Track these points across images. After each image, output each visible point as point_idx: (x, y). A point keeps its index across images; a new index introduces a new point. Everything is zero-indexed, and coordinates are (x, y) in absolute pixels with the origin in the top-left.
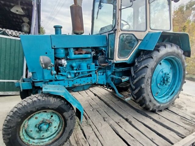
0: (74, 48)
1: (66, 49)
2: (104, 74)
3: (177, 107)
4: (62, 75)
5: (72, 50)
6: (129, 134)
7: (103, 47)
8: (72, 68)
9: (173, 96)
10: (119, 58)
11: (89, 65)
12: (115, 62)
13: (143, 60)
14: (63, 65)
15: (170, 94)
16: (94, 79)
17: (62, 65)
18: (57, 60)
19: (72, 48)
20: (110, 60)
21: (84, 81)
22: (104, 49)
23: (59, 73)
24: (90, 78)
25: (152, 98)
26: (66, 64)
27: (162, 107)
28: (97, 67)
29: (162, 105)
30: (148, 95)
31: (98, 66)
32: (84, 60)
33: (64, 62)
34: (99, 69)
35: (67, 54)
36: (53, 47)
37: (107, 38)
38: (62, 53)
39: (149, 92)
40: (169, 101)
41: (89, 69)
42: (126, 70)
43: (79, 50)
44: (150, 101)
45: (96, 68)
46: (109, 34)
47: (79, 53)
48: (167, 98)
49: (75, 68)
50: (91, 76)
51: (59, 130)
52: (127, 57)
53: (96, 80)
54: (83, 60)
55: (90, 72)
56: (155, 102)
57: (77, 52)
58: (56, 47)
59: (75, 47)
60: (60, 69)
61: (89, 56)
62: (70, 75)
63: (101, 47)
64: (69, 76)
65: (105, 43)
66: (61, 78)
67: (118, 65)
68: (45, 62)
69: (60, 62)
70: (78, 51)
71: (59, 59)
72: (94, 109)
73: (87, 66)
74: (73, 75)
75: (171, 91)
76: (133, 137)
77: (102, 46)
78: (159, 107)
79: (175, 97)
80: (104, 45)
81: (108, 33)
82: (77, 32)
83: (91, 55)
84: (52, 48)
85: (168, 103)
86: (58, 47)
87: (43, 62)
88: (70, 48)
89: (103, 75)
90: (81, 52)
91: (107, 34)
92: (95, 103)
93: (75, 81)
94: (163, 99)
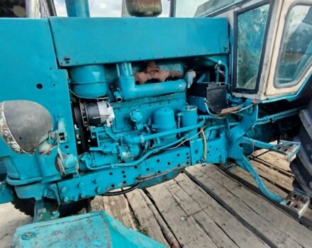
0: (134, 64)
1: (110, 67)
2: (222, 135)
4: (101, 153)
5: (128, 70)
7: (220, 55)
8: (131, 124)
10: (275, 87)
11: (180, 114)
12: (263, 99)
14: (102, 121)
16: (196, 152)
17: (98, 122)
18: (82, 106)
19: (128, 62)
20: (239, 95)
21: (169, 163)
22: (220, 62)
23: (91, 149)
26: (113, 116)
28: (204, 117)
32: (164, 98)
33: (105, 111)
34: (209, 122)
35: (114, 85)
36: (64, 64)
37: (229, 26)
38: (95, 81)
41: (181, 126)
43: (149, 69)
45: (200, 120)
46: (237, 14)
47: (150, 78)
49: (140, 127)
50: (187, 144)
52: (297, 84)
54: (161, 98)
55: (183, 134)
57: (143, 76)
58: (71, 63)
59: (136, 58)
60: (95, 134)
61: (181, 85)
62: (129, 150)
63: (211, 55)
64: (124, 154)
65: (225, 43)
66: (100, 161)
67: (267, 108)
68: (19, 129)
69: (91, 111)
70: (146, 72)
71: (92, 102)
72: (188, 216)
73: (176, 118)
74: (136, 150)
77: (218, 52)
80: (223, 51)
81: (237, 9)
82: (142, 7)
83: (187, 82)
84: (60, 67)
86: (80, 63)
87: (8, 132)
88: (120, 64)
89: (218, 136)
90: (156, 76)
91: (230, 15)
92: (187, 197)
93: (143, 167)
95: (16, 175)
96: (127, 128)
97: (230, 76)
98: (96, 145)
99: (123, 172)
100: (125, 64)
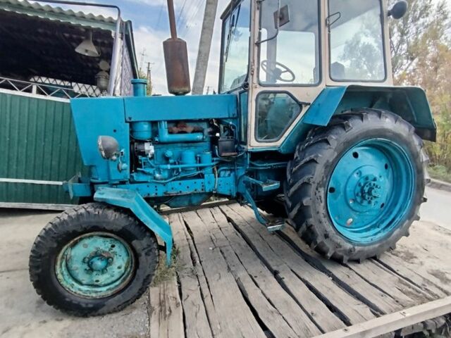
0: (169, 122)
1: (154, 124)
2: (232, 175)
3: (402, 257)
4: (143, 172)
5: (164, 126)
6: (269, 300)
7: (230, 118)
8: (167, 159)
9: (390, 229)
10: (258, 141)
11: (199, 155)
12: (249, 148)
13: (310, 146)
14: (146, 153)
15: (383, 226)
16: (209, 183)
17: (144, 154)
18: (135, 144)
19: (165, 121)
20: (242, 146)
21: (188, 187)
22: (231, 123)
23: (138, 169)
24: (201, 180)
25: (330, 229)
26: (153, 151)
27: (359, 251)
28: (215, 159)
29: (357, 248)
30: (321, 222)
31: (217, 157)
32: (192, 144)
33: (149, 148)
34: (221, 163)
35: (155, 133)
36: (128, 120)
37: (237, 100)
38: (144, 131)
39: (322, 216)
40: (380, 241)
41: (200, 162)
43: (179, 125)
44: (326, 236)
45: (213, 161)
46: (240, 93)
47: (180, 130)
48: (376, 234)
49: (171, 161)
50: (202, 176)
51: (126, 274)
52: (278, 140)
53: (212, 185)
54: (190, 144)
55: (201, 168)
56: (339, 240)
57: (175, 129)
58: (133, 120)
59: (169, 119)
60: (141, 161)
61: (199, 136)
62: (160, 173)
63: (226, 119)
64: (157, 175)
65: (233, 111)
66: (142, 178)
67: (257, 156)
68: (105, 147)
69: (140, 147)
70: (177, 127)
71: (142, 142)
72: (216, 247)
73: (196, 158)
74: (166, 174)
75: (386, 219)
76: (274, 307)
77: (227, 117)
78: (350, 251)
79: (396, 232)
80: (231, 116)
81: (239, 91)
82: (177, 89)
83: (203, 135)
84: (126, 122)
85: (377, 245)
86: (137, 120)
87: (102, 147)
88: (160, 121)
89: (229, 175)
90: (184, 129)
91: (237, 93)
92: (222, 237)
93: (170, 185)
94: (365, 234)
95: (96, 177)
96: (164, 162)
98: (141, 167)
99: (156, 186)
100: (163, 123)
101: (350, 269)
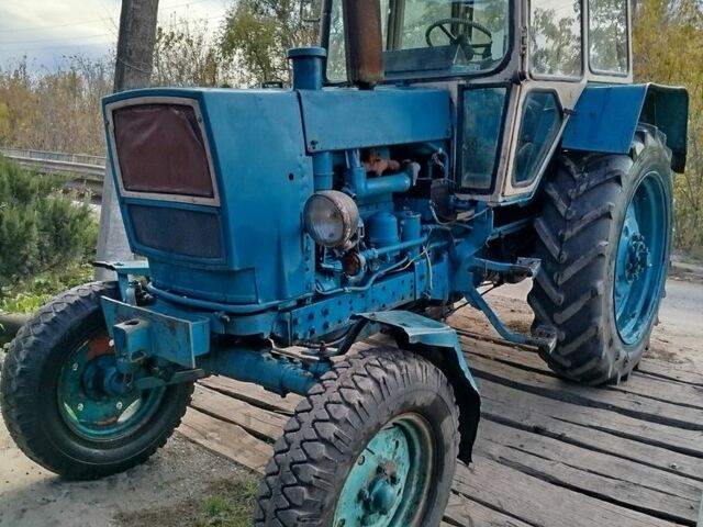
0: (363, 151)
2: (445, 256)
6: (590, 471)
7: (438, 142)
9: (648, 316)
10: (513, 185)
11: (403, 222)
12: (500, 201)
13: (590, 190)
16: (420, 278)
21: (393, 294)
22: (440, 150)
24: (410, 275)
25: (614, 330)
27: (631, 360)
28: (431, 227)
29: (630, 355)
31: (433, 222)
34: (436, 235)
36: (312, 151)
37: (451, 101)
40: (643, 337)
41: (404, 239)
42: (508, 232)
44: (611, 343)
45: (423, 233)
46: (462, 89)
48: (635, 328)
50: (412, 268)
51: (408, 503)
52: (531, 183)
53: (426, 282)
55: (406, 252)
56: (619, 347)
58: (318, 149)
59: (361, 145)
61: (405, 181)
65: (446, 124)
73: (398, 228)
75: (637, 302)
76: (614, 479)
77: (442, 137)
78: (625, 361)
79: (653, 321)
80: (446, 135)
81: (462, 82)
82: (369, 76)
83: (411, 177)
84: (308, 153)
88: (351, 151)
91: (453, 86)
93: (370, 294)
97: (451, 170)
99: (351, 302)
100: (356, 152)
101: (625, 392)
